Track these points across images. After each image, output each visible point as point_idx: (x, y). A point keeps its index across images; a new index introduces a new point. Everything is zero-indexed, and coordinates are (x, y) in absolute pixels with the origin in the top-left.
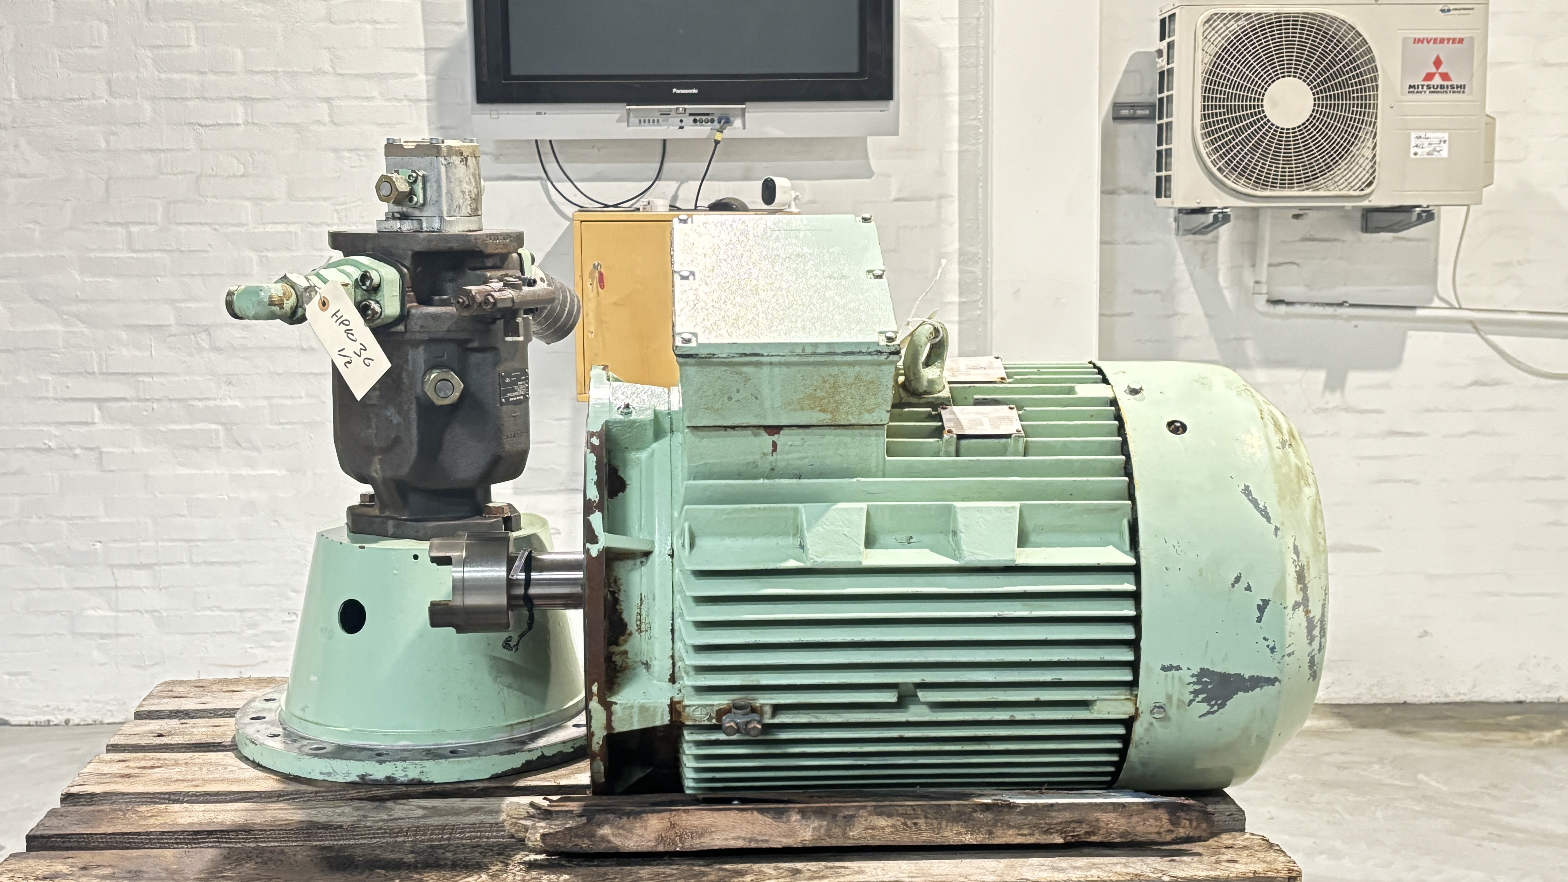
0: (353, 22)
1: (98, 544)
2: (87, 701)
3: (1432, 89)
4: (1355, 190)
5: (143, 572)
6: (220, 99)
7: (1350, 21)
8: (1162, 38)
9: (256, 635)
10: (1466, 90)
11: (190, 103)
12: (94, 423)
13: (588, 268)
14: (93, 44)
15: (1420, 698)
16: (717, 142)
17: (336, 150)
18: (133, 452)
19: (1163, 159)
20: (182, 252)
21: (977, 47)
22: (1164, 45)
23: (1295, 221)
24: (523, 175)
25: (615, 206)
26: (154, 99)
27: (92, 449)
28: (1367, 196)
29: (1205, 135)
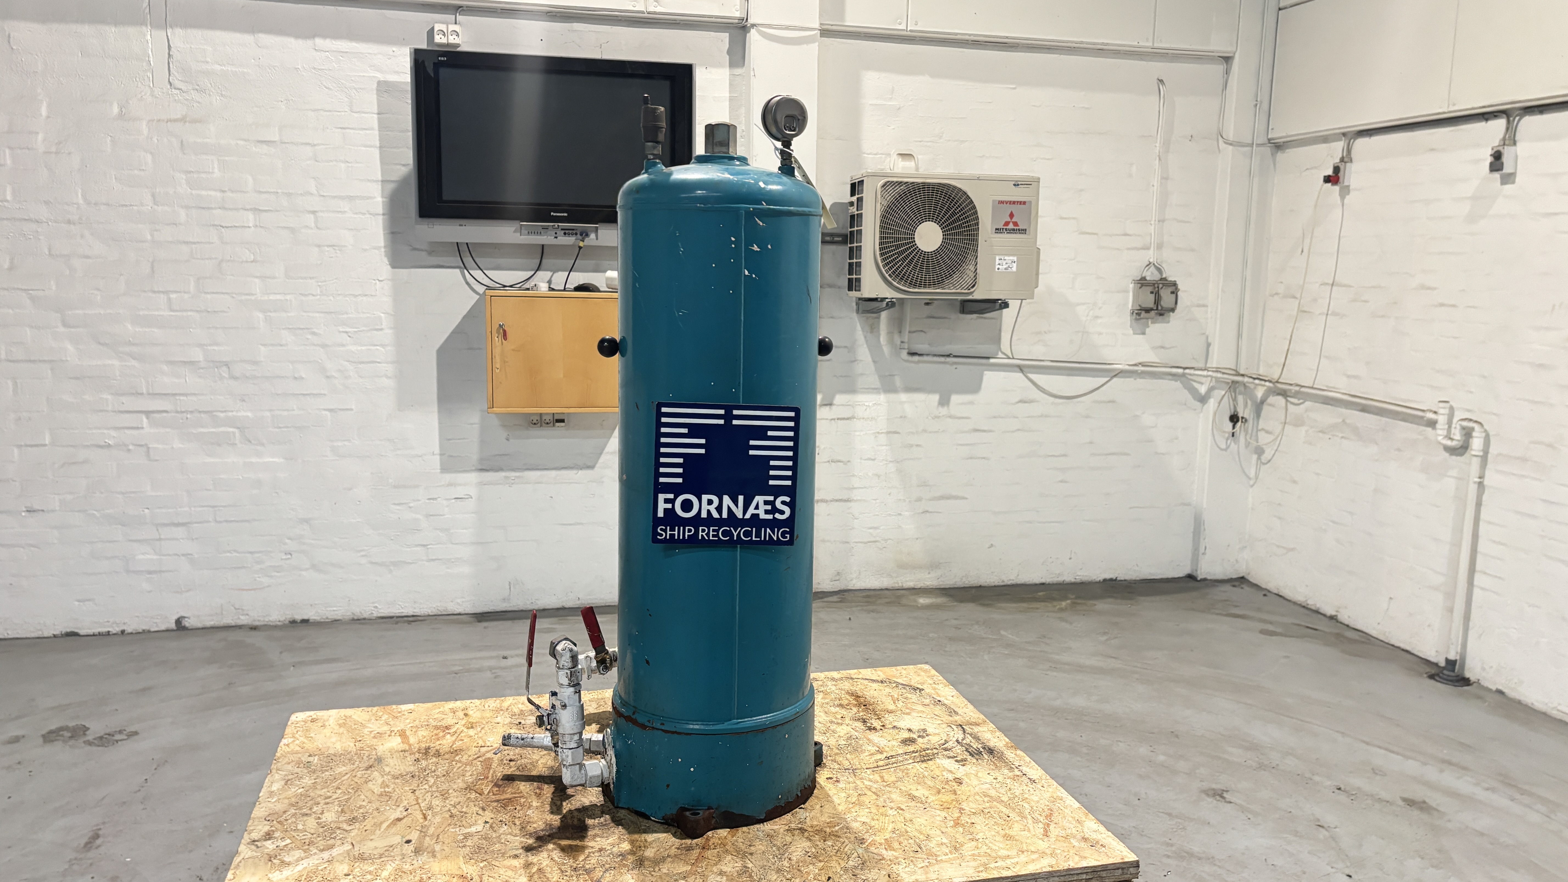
0: (331, 161)
1: (146, 511)
2: (137, 617)
3: (1008, 231)
4: (965, 289)
5: (180, 529)
6: (236, 209)
7: (964, 189)
8: (853, 194)
9: (261, 569)
10: (1027, 232)
11: (214, 211)
12: (143, 428)
13: (495, 327)
14: (141, 168)
16: (580, 248)
17: (319, 246)
18: (173, 448)
19: (854, 268)
20: (208, 312)
22: (854, 199)
23: (926, 307)
24: (449, 265)
25: (511, 286)
26: (187, 207)
27: (141, 446)
28: (972, 293)
29: (881, 255)
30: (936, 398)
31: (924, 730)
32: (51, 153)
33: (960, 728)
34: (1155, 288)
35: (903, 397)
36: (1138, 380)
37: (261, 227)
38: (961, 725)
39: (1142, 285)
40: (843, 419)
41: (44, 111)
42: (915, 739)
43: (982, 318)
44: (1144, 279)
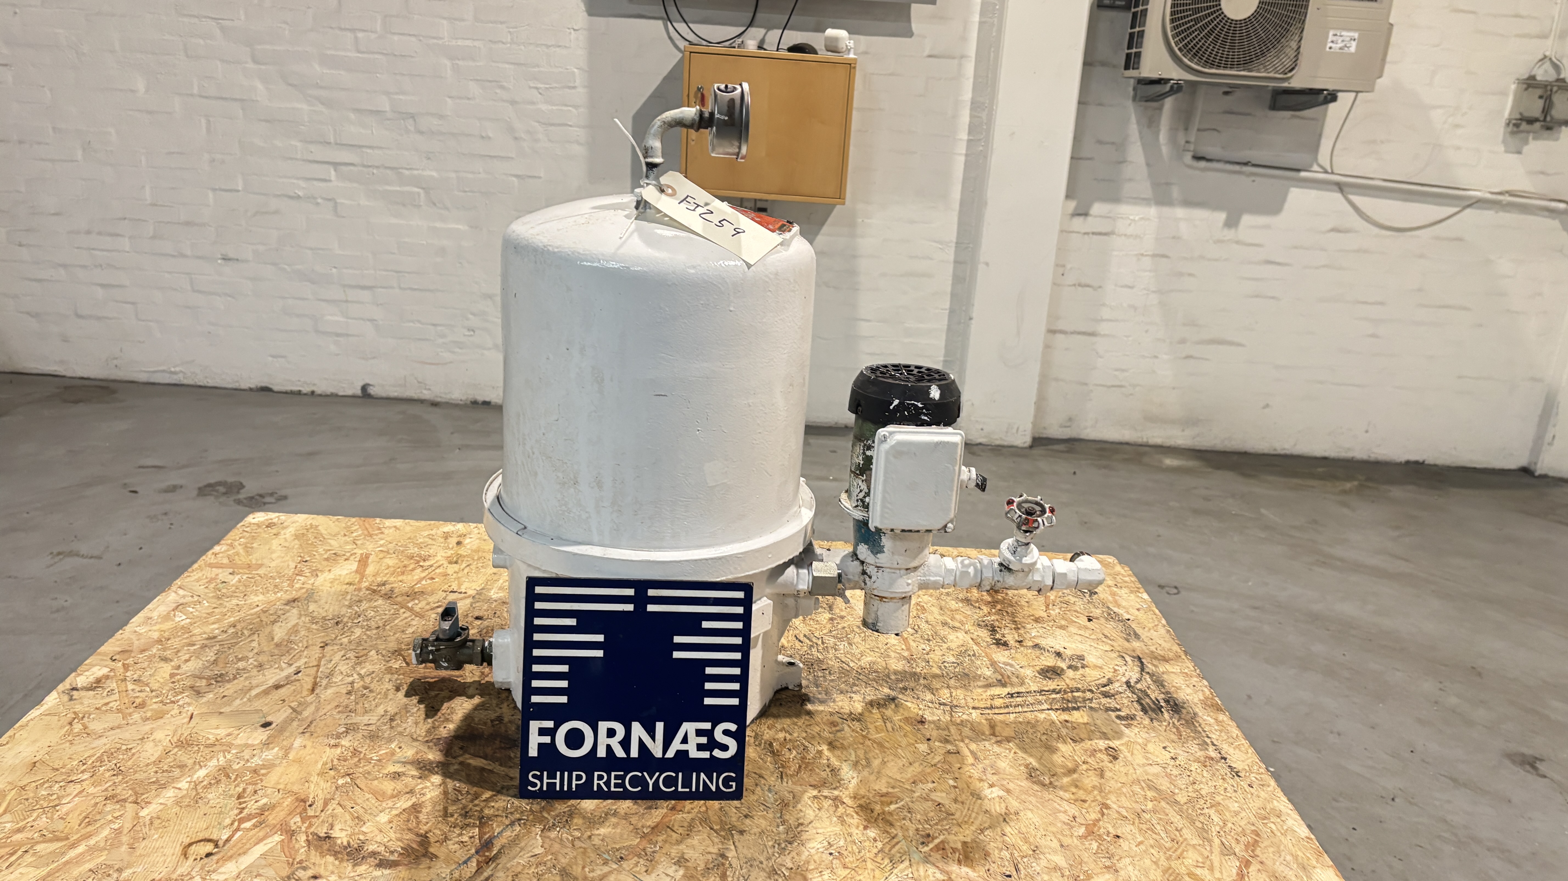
2: (326, 379)
4: (1281, 74)
5: (365, 292)
9: (444, 343)
12: (330, 181)
13: (694, 91)
15: (1256, 449)
18: (359, 205)
19: (1135, 40)
23: (1225, 96)
24: (650, 14)
25: (718, 43)
27: (329, 200)
28: (1288, 79)
29: (1172, 21)
30: (1222, 216)
31: (1081, 658)
33: (1137, 663)
34: (1546, 91)
35: (1180, 212)
36: (1501, 214)
38: (1139, 659)
39: (1529, 86)
40: (1100, 234)
42: (1062, 670)
43: (1298, 117)
44: (1532, 78)
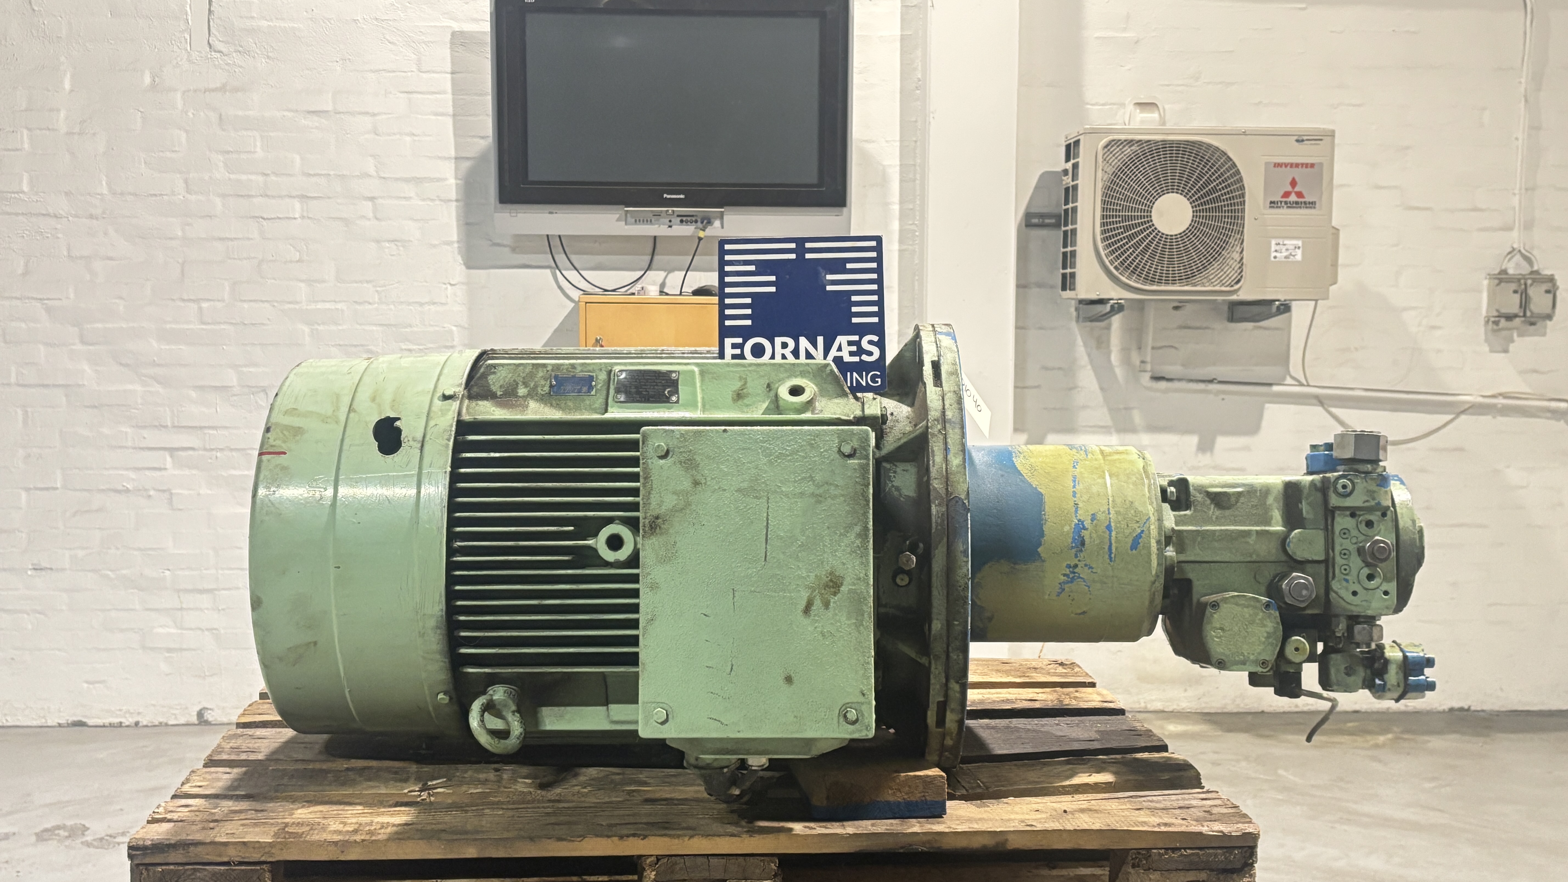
0: (394, 134)
2: (154, 705)
3: (1289, 205)
4: (1227, 286)
5: (204, 596)
6: (280, 197)
7: (1222, 147)
8: (1068, 160)
10: (1317, 205)
11: (255, 200)
12: (165, 469)
13: (591, 341)
14: (174, 149)
15: (1275, 708)
16: (700, 239)
17: (378, 242)
18: (199, 494)
19: (1068, 259)
20: (245, 324)
21: (915, 165)
22: (1069, 165)
23: (1175, 312)
24: (536, 264)
25: (614, 290)
26: (224, 196)
27: (164, 491)
28: (1235, 291)
29: (1104, 240)
30: (1194, 439)
32: (73, 134)
34: (1520, 285)
35: (1145, 438)
36: (1498, 419)
37: (309, 218)
39: (1501, 281)
41: (67, 85)
43: (1260, 327)
44: (1504, 272)
